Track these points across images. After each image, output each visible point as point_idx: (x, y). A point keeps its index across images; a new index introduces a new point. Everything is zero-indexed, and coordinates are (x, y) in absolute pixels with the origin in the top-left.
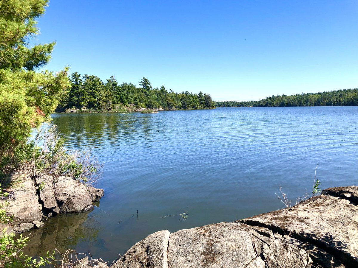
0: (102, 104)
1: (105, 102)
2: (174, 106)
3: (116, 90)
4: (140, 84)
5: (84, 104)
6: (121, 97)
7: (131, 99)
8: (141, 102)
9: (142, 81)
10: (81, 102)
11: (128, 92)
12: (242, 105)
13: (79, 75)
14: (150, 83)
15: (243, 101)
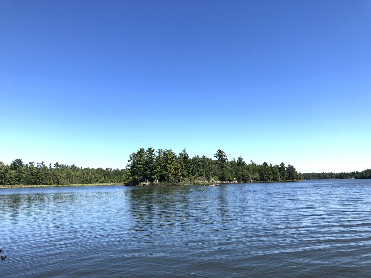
0: (172, 177)
1: (174, 175)
2: (249, 178)
3: (187, 163)
4: (216, 156)
5: (156, 177)
6: (192, 170)
7: (203, 172)
8: (214, 174)
9: (218, 153)
10: (154, 175)
11: (199, 165)
12: (342, 176)
13: (154, 150)
14: (226, 155)
15: (342, 172)
